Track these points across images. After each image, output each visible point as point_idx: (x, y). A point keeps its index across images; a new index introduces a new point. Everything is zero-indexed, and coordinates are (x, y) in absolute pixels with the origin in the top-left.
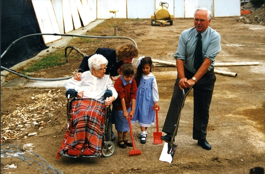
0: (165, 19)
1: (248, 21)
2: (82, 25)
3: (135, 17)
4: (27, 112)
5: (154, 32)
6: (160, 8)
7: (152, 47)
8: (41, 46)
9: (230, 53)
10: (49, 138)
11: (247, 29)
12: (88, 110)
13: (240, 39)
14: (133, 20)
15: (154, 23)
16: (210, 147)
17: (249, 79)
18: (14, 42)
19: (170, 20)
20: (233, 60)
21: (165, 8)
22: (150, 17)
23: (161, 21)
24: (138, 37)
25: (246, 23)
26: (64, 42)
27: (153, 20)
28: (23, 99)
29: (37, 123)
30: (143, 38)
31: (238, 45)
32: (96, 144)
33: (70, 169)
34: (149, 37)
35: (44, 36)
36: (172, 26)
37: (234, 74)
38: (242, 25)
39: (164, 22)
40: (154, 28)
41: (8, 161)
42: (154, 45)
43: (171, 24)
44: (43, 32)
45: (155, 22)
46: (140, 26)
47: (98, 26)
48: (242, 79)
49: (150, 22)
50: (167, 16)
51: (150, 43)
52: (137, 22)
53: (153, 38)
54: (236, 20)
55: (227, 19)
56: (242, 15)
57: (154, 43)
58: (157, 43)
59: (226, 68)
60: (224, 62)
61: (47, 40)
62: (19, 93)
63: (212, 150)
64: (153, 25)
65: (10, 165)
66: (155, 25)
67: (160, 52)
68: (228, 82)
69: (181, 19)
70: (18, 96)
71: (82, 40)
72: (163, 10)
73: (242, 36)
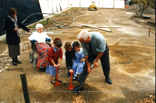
0: (94, 8)
2: (61, 10)
3: (83, 7)
4: (24, 44)
5: (88, 13)
6: (92, 4)
7: (84, 19)
8: (41, 18)
9: (113, 23)
11: (125, 13)
13: (120, 17)
14: (82, 8)
15: (89, 9)
17: (116, 33)
19: (96, 9)
20: (113, 25)
21: (94, 4)
22: (88, 7)
23: (92, 9)
24: (81, 15)
25: (125, 11)
27: (89, 8)
28: (25, 39)
29: (25, 48)
30: (82, 15)
31: (117, 19)
34: (85, 15)
35: (43, 14)
36: (96, 11)
37: (110, 31)
38: (124, 12)
39: (93, 9)
41: (8, 62)
42: (85, 18)
43: (96, 10)
45: (90, 9)
46: (84, 11)
48: (113, 33)
50: (95, 7)
51: (84, 17)
52: (83, 9)
53: (86, 15)
54: (123, 10)
55: (119, 9)
56: (125, 8)
57: (86, 17)
58: (87, 17)
59: (109, 29)
60: (109, 26)
64: (89, 10)
65: (8, 63)
66: (90, 10)
67: (86, 21)
68: (107, 34)
69: (101, 8)
70: (23, 37)
72: (93, 5)
73: (121, 16)
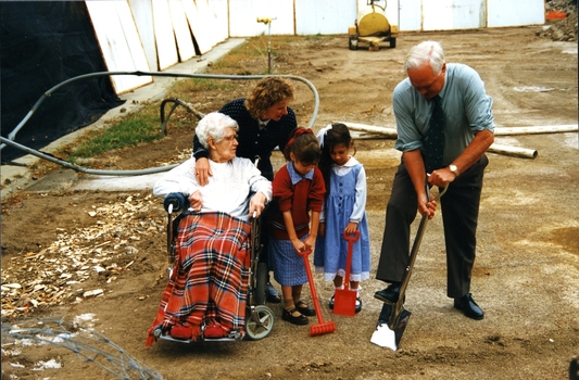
0: (379, 34)
1: (560, 34)
2: (198, 52)
3: (314, 32)
4: (81, 245)
5: (354, 64)
6: (368, 10)
7: (351, 95)
8: (107, 100)
9: (521, 107)
10: (130, 301)
11: (558, 52)
12: (213, 237)
13: (542, 76)
14: (308, 38)
15: (354, 43)
16: (480, 312)
17: (564, 163)
18: (48, 92)
19: (389, 37)
20: (528, 121)
21: (378, 10)
22: (346, 31)
23: (370, 39)
24: (319, 74)
25: (555, 40)
26: (159, 90)
27: (352, 38)
28: (69, 217)
29: (102, 269)
30: (330, 76)
31: (537, 89)
32: (234, 312)
33: (178, 368)
34: (343, 75)
35: (114, 78)
36: (394, 50)
37: (530, 152)
38: (547, 44)
39: (376, 40)
40: (354, 54)
41: (42, 353)
42: (355, 91)
43: (393, 46)
44: (111, 68)
45: (356, 40)
46: (325, 52)
47: (233, 52)
48: (548, 162)
49: (346, 43)
50: (383, 28)
51: (346, 87)
52: (317, 42)
53: (353, 76)
54: (535, 33)
55: (514, 32)
56: (548, 22)
57: (355, 87)
58: (362, 87)
59: (513, 140)
60: (507, 125)
61: (121, 85)
62: (63, 202)
63: (485, 320)
64: (352, 48)
65: (46, 361)
66: (357, 48)
67: (369, 107)
68: (519, 171)
69: (414, 33)
70: (59, 211)
71: (198, 84)
72: (374, 15)
73: (546, 69)
